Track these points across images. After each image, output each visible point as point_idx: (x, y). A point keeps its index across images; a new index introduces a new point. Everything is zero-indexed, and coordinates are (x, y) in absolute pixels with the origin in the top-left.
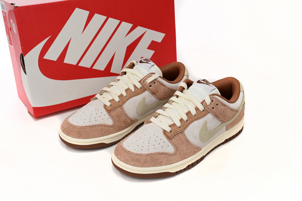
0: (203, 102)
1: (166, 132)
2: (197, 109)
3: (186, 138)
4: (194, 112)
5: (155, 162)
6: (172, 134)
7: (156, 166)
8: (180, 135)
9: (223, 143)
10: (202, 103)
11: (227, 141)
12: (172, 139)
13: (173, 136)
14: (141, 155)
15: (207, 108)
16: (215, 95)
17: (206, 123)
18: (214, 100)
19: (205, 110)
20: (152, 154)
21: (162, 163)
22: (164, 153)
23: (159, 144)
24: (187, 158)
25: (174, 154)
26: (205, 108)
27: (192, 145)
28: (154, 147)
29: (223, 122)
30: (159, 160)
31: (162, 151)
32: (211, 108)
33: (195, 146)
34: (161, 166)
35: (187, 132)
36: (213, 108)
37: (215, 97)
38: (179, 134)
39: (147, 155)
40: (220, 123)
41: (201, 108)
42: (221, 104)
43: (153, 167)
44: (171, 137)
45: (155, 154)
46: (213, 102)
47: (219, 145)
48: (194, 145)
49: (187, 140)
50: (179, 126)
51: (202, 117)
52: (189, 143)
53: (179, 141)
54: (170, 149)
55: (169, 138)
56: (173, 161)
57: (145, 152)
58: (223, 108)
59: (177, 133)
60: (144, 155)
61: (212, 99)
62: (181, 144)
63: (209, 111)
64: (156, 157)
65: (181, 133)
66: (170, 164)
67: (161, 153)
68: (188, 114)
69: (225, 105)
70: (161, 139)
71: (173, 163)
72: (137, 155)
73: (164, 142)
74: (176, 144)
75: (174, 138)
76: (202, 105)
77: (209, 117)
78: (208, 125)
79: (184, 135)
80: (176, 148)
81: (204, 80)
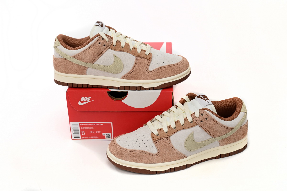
0: (193, 115)
1: (153, 135)
2: (186, 119)
3: (170, 143)
4: (182, 122)
5: (136, 158)
6: (158, 137)
7: (137, 162)
8: (166, 140)
9: (216, 158)
10: (191, 115)
11: (221, 156)
12: (157, 142)
13: (159, 139)
14: (126, 150)
15: (195, 120)
16: (206, 110)
17: (192, 134)
18: (204, 114)
19: (193, 122)
20: (136, 151)
21: (143, 160)
22: (146, 152)
23: (145, 144)
24: (168, 161)
25: (156, 155)
26: (194, 119)
27: (175, 151)
28: (140, 145)
29: (213, 136)
30: (140, 157)
31: (145, 151)
32: (199, 121)
33: (179, 152)
34: (141, 163)
35: (172, 138)
36: (201, 121)
37: (206, 111)
38: (164, 139)
39: (131, 151)
40: (209, 137)
41: (190, 119)
42: (210, 119)
43: (134, 162)
44: (156, 140)
45: (138, 151)
46: (203, 116)
47: (211, 159)
48: (177, 151)
49: (171, 146)
50: (166, 132)
51: (190, 127)
52: (172, 148)
53: (163, 144)
54: (154, 150)
55: (154, 140)
56: (154, 161)
57: (131, 148)
58: (212, 123)
59: (163, 137)
60: (128, 151)
61: (202, 113)
62: (164, 148)
63: (197, 123)
64: (138, 154)
65: (166, 138)
66: (150, 163)
67: (143, 151)
68: (177, 122)
69: (215, 121)
70: (147, 140)
71: (154, 163)
72: (122, 148)
73: (150, 143)
74: (160, 147)
75: (159, 141)
76: (192, 117)
77: (197, 128)
78: (195, 136)
79: (169, 141)
80: (159, 150)
81: (203, 96)
